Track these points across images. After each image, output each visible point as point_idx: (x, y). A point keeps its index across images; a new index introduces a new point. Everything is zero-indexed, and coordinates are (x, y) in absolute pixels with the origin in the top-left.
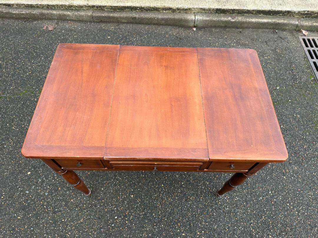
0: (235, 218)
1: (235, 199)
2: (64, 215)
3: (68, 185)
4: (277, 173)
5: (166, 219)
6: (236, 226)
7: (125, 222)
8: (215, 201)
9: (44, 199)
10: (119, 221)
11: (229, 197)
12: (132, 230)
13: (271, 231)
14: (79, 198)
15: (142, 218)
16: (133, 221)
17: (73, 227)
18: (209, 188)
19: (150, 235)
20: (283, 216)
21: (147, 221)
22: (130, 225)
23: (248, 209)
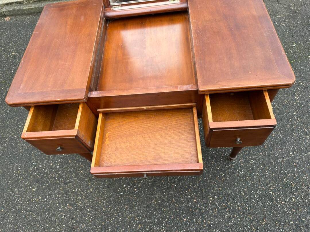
0: (252, 182)
1: (251, 163)
2: (75, 186)
3: (78, 158)
4: (298, 133)
5: (175, 186)
6: (253, 191)
7: (134, 190)
8: (228, 166)
9: (55, 172)
10: (128, 189)
11: (243, 161)
12: (141, 197)
13: (295, 194)
14: (88, 169)
15: (151, 185)
16: (142, 189)
17: (84, 197)
18: (221, 153)
19: (159, 202)
20: (307, 177)
21: (155, 188)
22: (139, 193)
23: (266, 172)
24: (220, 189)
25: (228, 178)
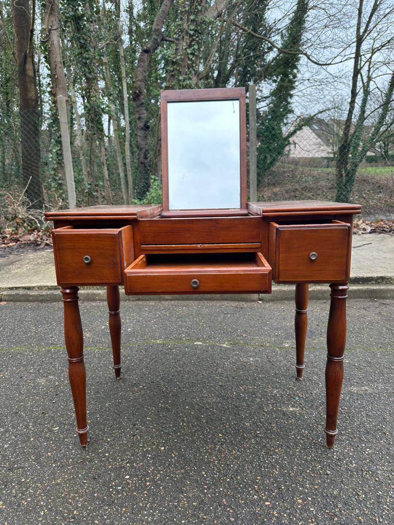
0: (375, 479)
1: (367, 453)
5: (228, 480)
6: (381, 491)
7: (145, 484)
8: (327, 455)
10: (132, 482)
12: (158, 496)
14: (63, 451)
15: (180, 477)
16: (162, 483)
17: (39, 491)
18: (311, 438)
19: (194, 504)
21: (189, 483)
22: (154, 489)
24: (316, 487)
25: (328, 472)
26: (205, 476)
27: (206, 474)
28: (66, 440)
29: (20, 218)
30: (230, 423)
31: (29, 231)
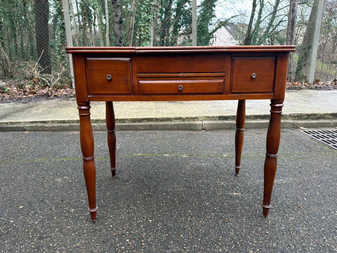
0: (299, 236)
1: (290, 219)
2: (54, 240)
6: (305, 243)
7: (141, 244)
8: (264, 222)
9: (31, 227)
10: (132, 243)
12: (152, 252)
14: (79, 225)
15: (166, 239)
16: (153, 243)
18: (251, 212)
21: (172, 242)
23: (313, 227)
24: (261, 242)
25: (267, 232)
26: (183, 237)
27: (183, 236)
28: (80, 217)
29: (36, 78)
30: (195, 203)
31: (42, 87)
